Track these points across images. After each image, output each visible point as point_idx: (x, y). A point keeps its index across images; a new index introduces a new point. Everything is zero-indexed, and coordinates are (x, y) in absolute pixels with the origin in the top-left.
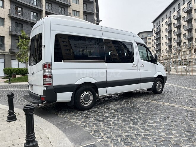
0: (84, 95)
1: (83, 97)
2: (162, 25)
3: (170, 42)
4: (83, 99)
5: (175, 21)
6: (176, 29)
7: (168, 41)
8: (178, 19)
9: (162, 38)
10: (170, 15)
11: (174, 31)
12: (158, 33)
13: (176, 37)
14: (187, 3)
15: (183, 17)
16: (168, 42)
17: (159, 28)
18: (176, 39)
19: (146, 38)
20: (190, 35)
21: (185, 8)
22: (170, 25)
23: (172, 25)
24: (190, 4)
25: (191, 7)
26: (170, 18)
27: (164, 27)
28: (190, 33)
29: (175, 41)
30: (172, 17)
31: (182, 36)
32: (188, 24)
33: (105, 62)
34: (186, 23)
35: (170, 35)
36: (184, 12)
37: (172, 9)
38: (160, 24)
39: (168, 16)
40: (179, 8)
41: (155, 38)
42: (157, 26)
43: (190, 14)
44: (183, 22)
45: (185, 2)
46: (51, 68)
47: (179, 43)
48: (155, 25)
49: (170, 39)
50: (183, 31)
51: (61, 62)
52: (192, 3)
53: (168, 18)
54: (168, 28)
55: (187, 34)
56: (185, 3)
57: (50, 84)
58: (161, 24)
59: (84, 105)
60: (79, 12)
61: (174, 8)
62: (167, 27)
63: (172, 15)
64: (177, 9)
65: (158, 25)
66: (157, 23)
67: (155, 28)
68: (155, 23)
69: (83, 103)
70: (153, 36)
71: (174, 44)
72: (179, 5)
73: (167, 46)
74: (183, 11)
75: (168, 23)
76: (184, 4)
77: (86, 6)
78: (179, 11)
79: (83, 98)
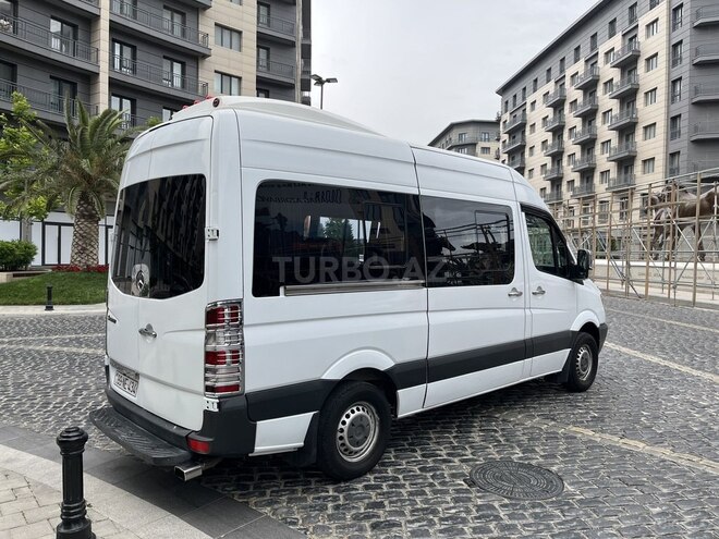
0: (348, 421)
1: (345, 428)
2: (533, 103)
3: (556, 167)
4: (346, 438)
5: (579, 95)
6: (578, 122)
7: (548, 160)
8: (589, 88)
9: (531, 148)
10: (562, 70)
11: (570, 129)
12: (518, 130)
13: (577, 150)
14: (624, 35)
15: (605, 84)
16: (549, 166)
17: (519, 113)
18: (578, 156)
19: (475, 145)
20: (627, 147)
21: (613, 49)
22: (558, 106)
23: (567, 107)
24: (631, 40)
25: (636, 51)
26: (560, 82)
27: (539, 113)
28: (627, 140)
29: (575, 162)
30: (568, 81)
31: (598, 147)
32: (621, 108)
33: (424, 285)
34: (615, 105)
35: (557, 141)
36: (609, 65)
37: (567, 52)
38: (524, 98)
39: (555, 74)
40: (592, 49)
41: (504, 147)
42: (514, 105)
43: (630, 72)
44: (606, 101)
45: (617, 30)
46: (241, 324)
47: (587, 174)
48: (507, 102)
49: (557, 157)
50: (604, 131)
51: (278, 294)
52: (639, 36)
53: (552, 83)
54: (551, 116)
55: (615, 143)
56: (614, 34)
57: (236, 387)
58: (529, 100)
59: (349, 460)
60: (240, 33)
61: (577, 49)
62: (550, 112)
63: (569, 73)
64: (585, 53)
65: (519, 102)
66: (515, 96)
67: (506, 111)
68: (509, 96)
69: (346, 450)
70: (498, 140)
71: (570, 173)
72: (594, 37)
73: (546, 179)
74: (607, 62)
75: (552, 101)
76: (611, 36)
77: (269, 14)
78: (592, 61)
79: (346, 430)
